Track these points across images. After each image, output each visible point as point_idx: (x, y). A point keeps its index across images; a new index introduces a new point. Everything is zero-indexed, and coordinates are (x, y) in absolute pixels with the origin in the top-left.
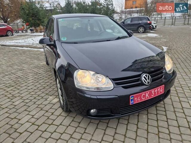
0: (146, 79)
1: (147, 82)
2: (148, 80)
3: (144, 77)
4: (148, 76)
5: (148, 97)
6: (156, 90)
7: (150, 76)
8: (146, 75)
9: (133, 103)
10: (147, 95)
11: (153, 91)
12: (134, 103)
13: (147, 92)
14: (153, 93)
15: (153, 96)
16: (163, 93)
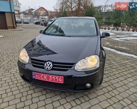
0: (47, 66)
1: (47, 68)
2: (48, 67)
3: (47, 64)
4: (50, 64)
5: (47, 79)
6: (54, 77)
7: (51, 65)
8: (49, 63)
10: (45, 77)
11: (51, 77)
12: (36, 78)
13: (46, 76)
14: (50, 78)
15: (50, 80)
16: (63, 83)
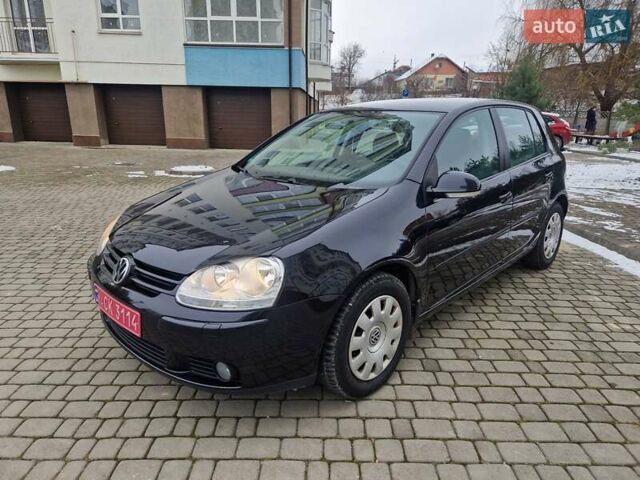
0: (118, 269)
1: (115, 276)
2: (118, 272)
3: (119, 263)
4: (125, 265)
5: (112, 314)
6: (123, 311)
8: (123, 261)
10: (110, 306)
11: (118, 307)
13: (110, 301)
14: (117, 311)
15: (117, 319)
16: (138, 335)
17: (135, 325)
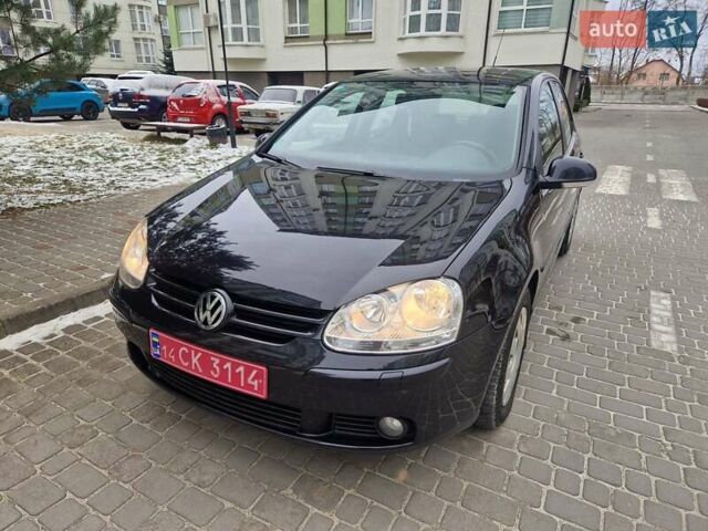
0: (205, 308)
3: (205, 300)
5: (200, 370)
6: (228, 365)
8: (213, 298)
9: (158, 356)
10: (195, 360)
11: (217, 361)
12: (161, 359)
13: (196, 353)
14: (215, 365)
16: (263, 396)
17: (256, 383)
